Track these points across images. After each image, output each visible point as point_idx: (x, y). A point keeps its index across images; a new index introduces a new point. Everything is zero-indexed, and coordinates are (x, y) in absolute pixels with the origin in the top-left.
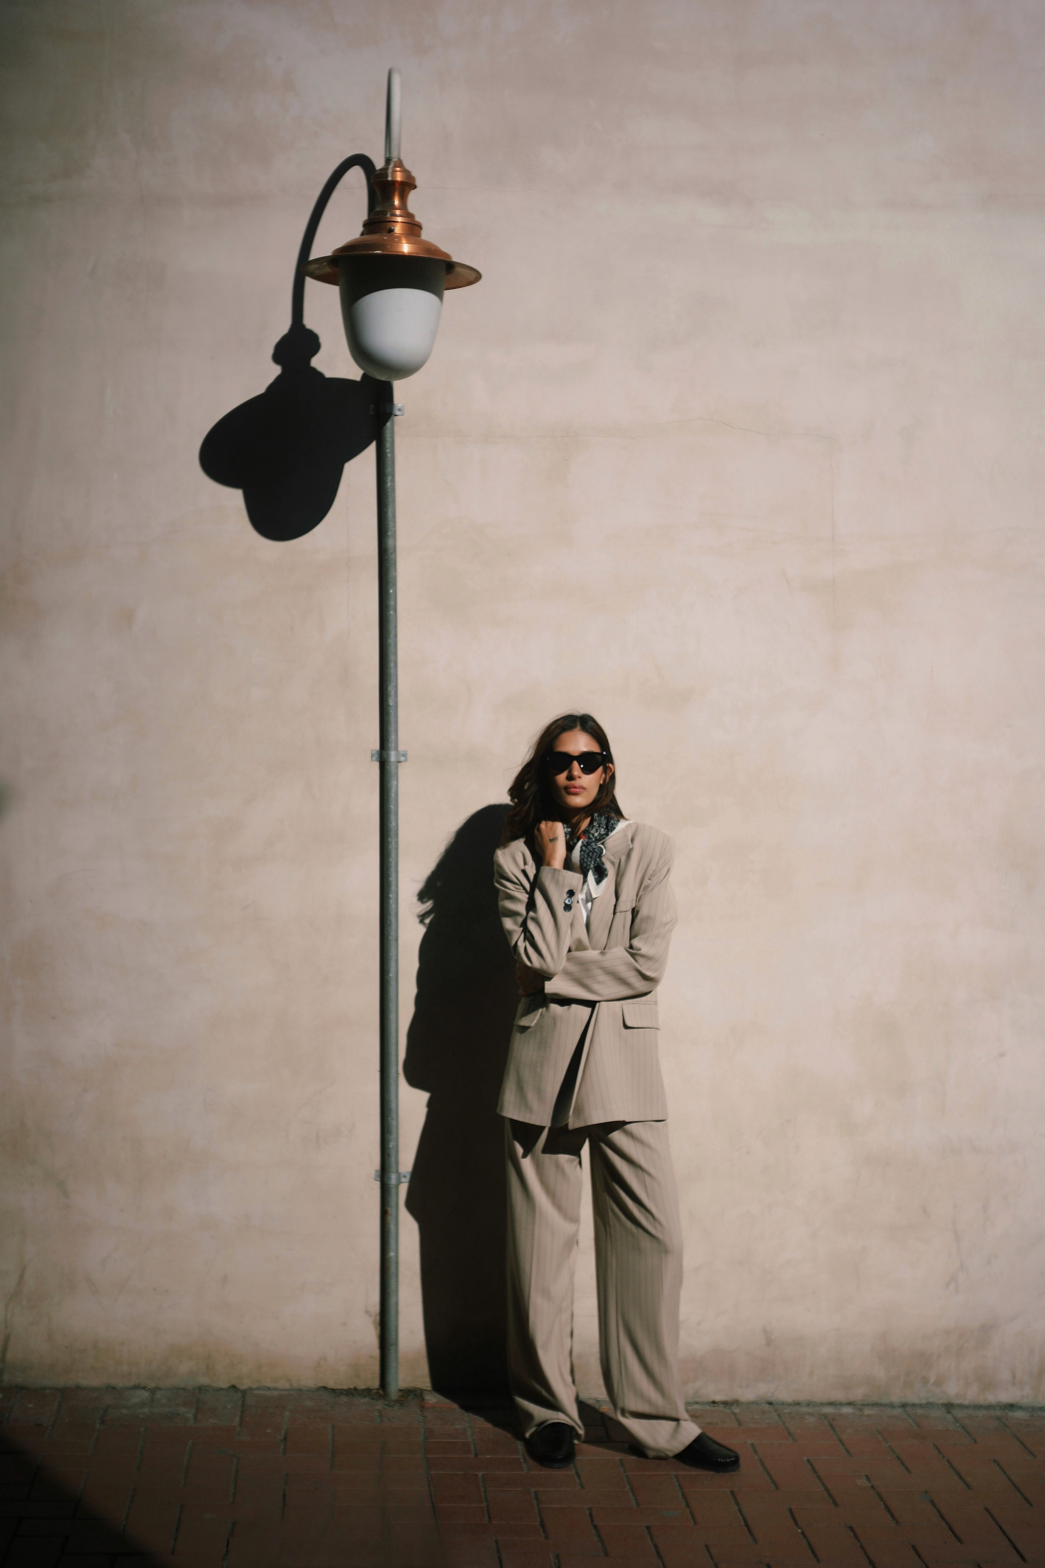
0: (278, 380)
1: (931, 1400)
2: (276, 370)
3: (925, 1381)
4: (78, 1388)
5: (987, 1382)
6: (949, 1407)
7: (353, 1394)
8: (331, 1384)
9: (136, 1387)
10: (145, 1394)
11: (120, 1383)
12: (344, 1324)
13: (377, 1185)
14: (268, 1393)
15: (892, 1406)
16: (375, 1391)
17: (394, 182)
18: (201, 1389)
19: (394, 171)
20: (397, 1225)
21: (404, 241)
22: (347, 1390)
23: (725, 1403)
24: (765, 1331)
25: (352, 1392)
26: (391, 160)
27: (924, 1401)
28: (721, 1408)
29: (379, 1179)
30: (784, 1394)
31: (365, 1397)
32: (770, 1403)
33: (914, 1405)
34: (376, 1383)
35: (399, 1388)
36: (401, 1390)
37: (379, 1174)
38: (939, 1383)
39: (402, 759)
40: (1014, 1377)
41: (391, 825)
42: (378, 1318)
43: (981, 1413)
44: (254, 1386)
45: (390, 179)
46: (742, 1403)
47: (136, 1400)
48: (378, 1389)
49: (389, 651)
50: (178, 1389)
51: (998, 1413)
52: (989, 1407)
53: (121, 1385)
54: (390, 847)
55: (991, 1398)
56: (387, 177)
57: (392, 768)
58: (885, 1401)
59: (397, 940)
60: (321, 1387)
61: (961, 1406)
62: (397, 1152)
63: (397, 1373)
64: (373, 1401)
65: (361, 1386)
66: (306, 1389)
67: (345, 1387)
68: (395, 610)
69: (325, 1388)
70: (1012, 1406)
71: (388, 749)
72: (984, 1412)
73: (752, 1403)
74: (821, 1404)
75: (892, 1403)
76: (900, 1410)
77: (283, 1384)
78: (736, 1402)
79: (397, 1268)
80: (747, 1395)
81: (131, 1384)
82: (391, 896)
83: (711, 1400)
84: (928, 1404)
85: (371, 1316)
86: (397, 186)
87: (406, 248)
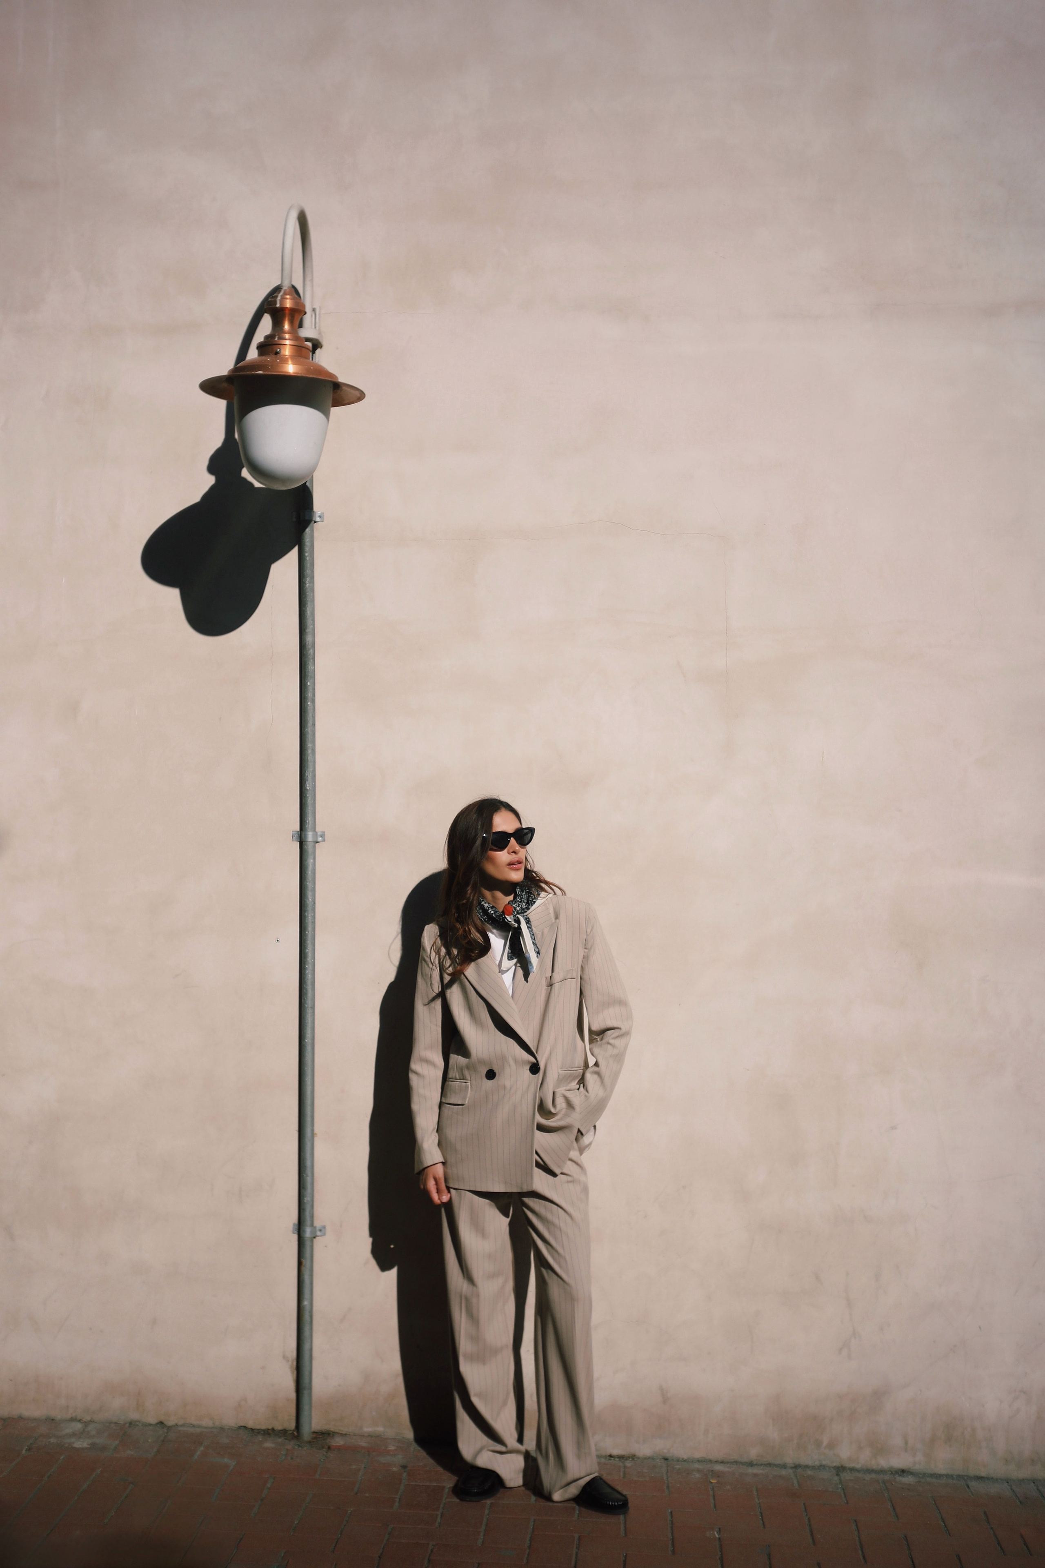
0: (212, 489)
1: (824, 1463)
2: (211, 480)
3: (818, 1444)
4: (21, 1418)
5: (879, 1448)
6: (840, 1469)
7: (269, 1434)
8: (251, 1424)
9: (73, 1420)
10: (78, 1426)
11: (58, 1415)
12: (263, 1368)
13: (295, 1237)
14: (191, 1430)
15: (784, 1466)
16: (291, 1432)
17: (283, 309)
18: (132, 1424)
19: (283, 298)
20: (311, 1276)
21: (290, 362)
22: (265, 1430)
23: (621, 1457)
24: (661, 1389)
25: (269, 1433)
26: (282, 288)
27: (817, 1463)
28: (616, 1462)
29: (297, 1232)
30: (679, 1449)
31: (280, 1437)
32: (666, 1459)
33: (807, 1467)
34: (292, 1425)
35: (313, 1430)
36: (314, 1432)
37: (297, 1227)
38: (831, 1446)
39: (320, 839)
40: (906, 1443)
41: (307, 900)
42: (295, 1363)
43: (868, 1477)
44: (180, 1423)
45: (278, 305)
46: (639, 1458)
47: (68, 1431)
48: (294, 1431)
49: (307, 739)
50: (110, 1423)
51: (887, 1477)
52: (882, 1471)
53: (59, 1417)
54: (306, 921)
55: (883, 1463)
56: (276, 304)
57: (309, 847)
58: (779, 1461)
59: (313, 1007)
60: (242, 1426)
61: (852, 1470)
62: (312, 1206)
63: (310, 1416)
64: (287, 1441)
65: (278, 1427)
66: (228, 1427)
67: (264, 1427)
68: (313, 701)
69: (245, 1427)
70: (903, 1472)
71: (306, 830)
72: (873, 1476)
73: (649, 1458)
74: (716, 1462)
75: (785, 1463)
76: (790, 1471)
77: (206, 1422)
78: (633, 1457)
79: (311, 1317)
80: (644, 1450)
81: (69, 1416)
82: (307, 966)
83: (608, 1454)
84: (821, 1466)
85: (288, 1361)
86: (287, 312)
87: (291, 369)
